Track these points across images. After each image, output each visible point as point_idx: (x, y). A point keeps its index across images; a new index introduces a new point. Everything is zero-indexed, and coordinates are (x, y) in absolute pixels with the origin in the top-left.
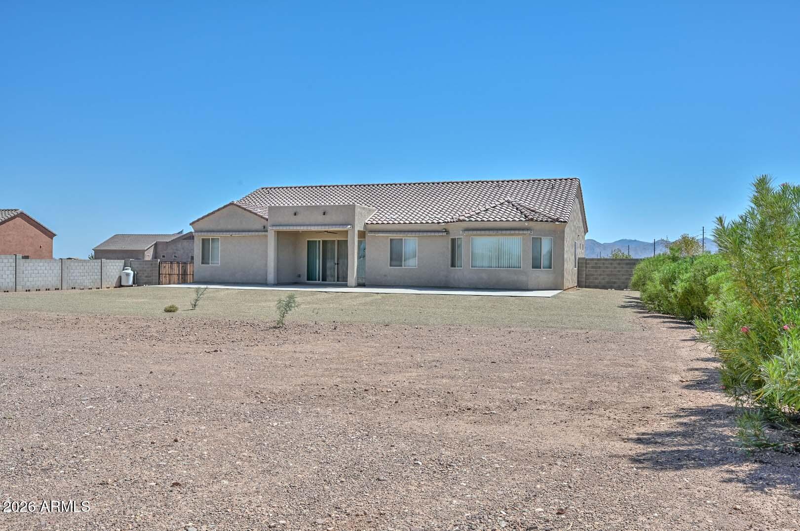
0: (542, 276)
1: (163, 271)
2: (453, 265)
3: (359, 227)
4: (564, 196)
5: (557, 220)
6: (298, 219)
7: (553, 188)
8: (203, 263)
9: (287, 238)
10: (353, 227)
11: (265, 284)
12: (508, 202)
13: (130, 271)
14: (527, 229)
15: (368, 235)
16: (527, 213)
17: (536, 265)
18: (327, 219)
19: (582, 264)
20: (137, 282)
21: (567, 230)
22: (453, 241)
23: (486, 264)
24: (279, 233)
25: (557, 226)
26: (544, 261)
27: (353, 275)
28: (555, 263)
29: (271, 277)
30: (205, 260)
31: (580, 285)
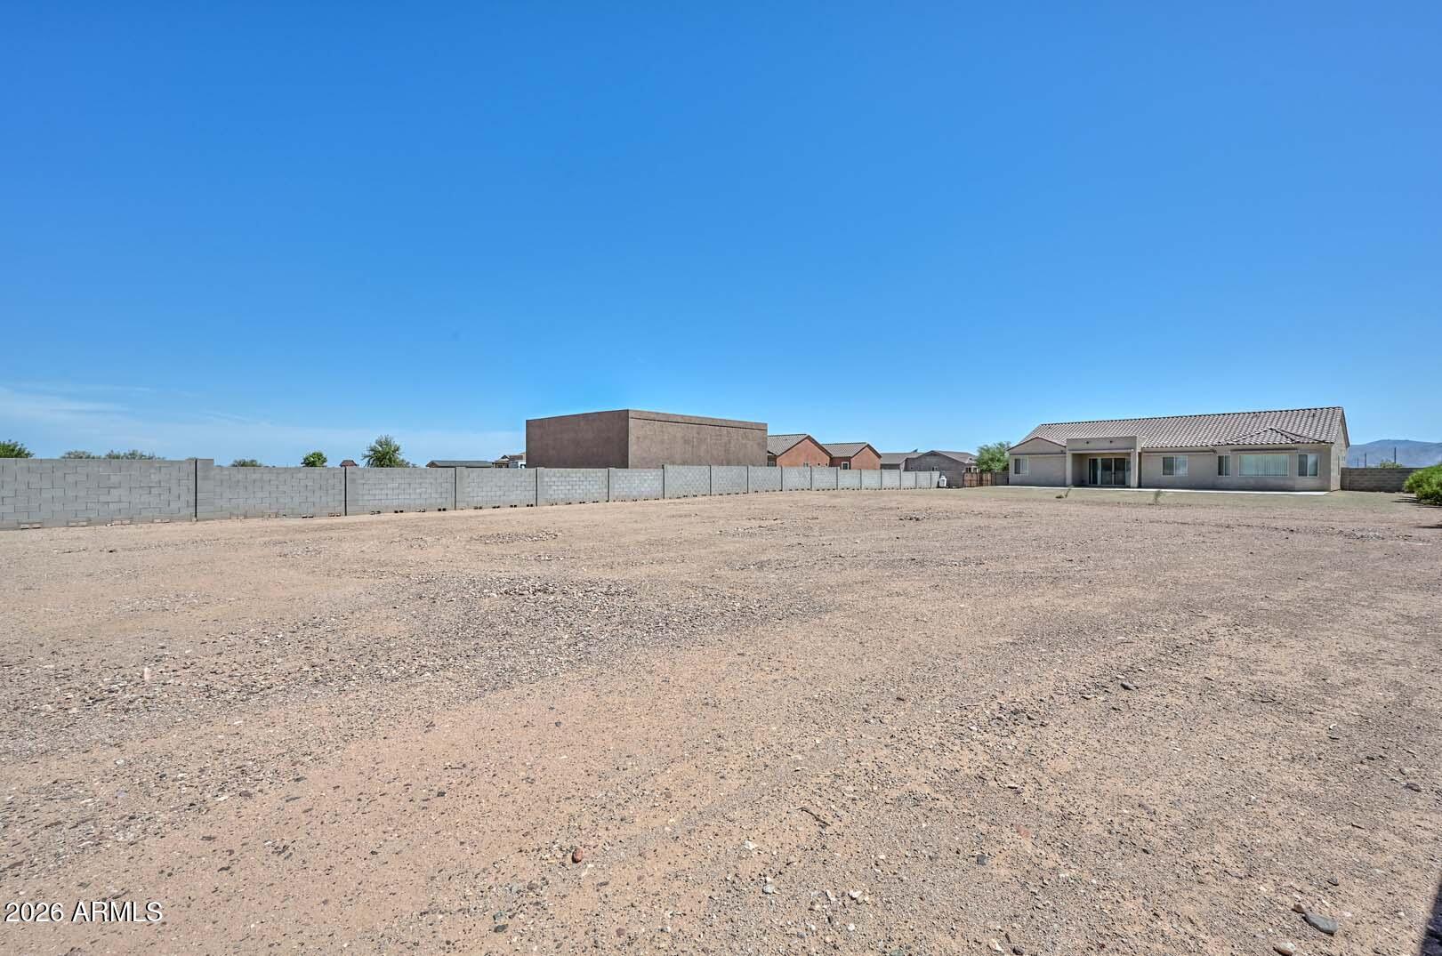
0: (1309, 481)
1: (966, 478)
2: (1220, 473)
3: (1139, 450)
4: (1328, 422)
5: (1324, 442)
6: (1090, 446)
7: (1314, 416)
8: (1016, 473)
9: (1078, 458)
10: (1135, 449)
11: (1064, 485)
12: (1271, 429)
13: (944, 478)
14: (1294, 449)
15: (1143, 454)
16: (1293, 437)
17: (1303, 473)
18: (1113, 445)
19: (1345, 472)
20: (949, 486)
21: (1333, 448)
22: (1219, 457)
23: (1253, 472)
24: (1074, 455)
25: (1323, 448)
26: (1310, 469)
27: (1134, 480)
28: (1322, 470)
29: (1069, 480)
30: (1017, 471)
31: (1343, 488)
